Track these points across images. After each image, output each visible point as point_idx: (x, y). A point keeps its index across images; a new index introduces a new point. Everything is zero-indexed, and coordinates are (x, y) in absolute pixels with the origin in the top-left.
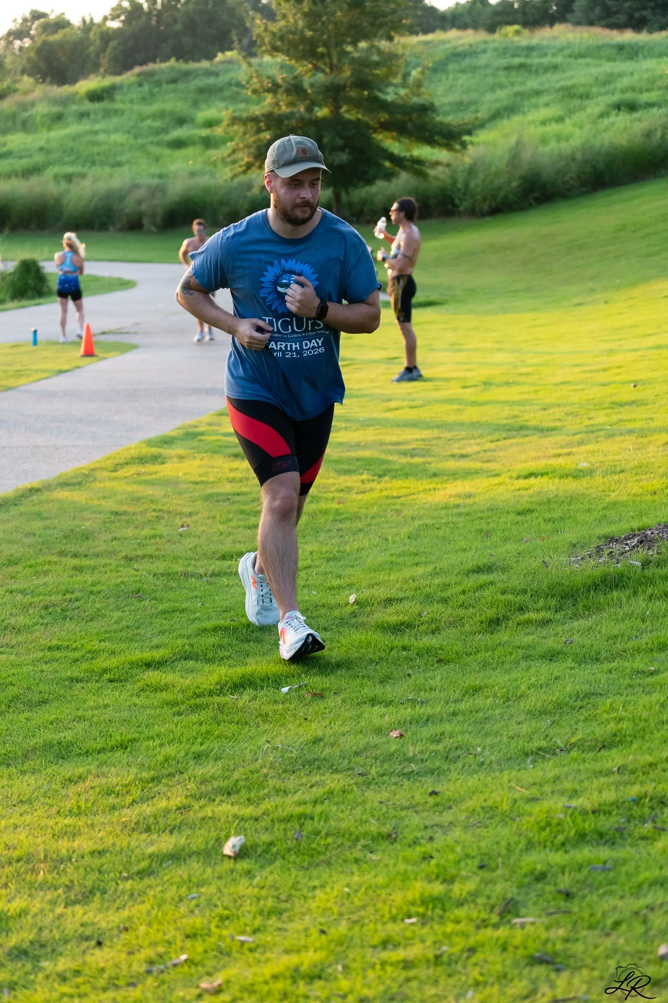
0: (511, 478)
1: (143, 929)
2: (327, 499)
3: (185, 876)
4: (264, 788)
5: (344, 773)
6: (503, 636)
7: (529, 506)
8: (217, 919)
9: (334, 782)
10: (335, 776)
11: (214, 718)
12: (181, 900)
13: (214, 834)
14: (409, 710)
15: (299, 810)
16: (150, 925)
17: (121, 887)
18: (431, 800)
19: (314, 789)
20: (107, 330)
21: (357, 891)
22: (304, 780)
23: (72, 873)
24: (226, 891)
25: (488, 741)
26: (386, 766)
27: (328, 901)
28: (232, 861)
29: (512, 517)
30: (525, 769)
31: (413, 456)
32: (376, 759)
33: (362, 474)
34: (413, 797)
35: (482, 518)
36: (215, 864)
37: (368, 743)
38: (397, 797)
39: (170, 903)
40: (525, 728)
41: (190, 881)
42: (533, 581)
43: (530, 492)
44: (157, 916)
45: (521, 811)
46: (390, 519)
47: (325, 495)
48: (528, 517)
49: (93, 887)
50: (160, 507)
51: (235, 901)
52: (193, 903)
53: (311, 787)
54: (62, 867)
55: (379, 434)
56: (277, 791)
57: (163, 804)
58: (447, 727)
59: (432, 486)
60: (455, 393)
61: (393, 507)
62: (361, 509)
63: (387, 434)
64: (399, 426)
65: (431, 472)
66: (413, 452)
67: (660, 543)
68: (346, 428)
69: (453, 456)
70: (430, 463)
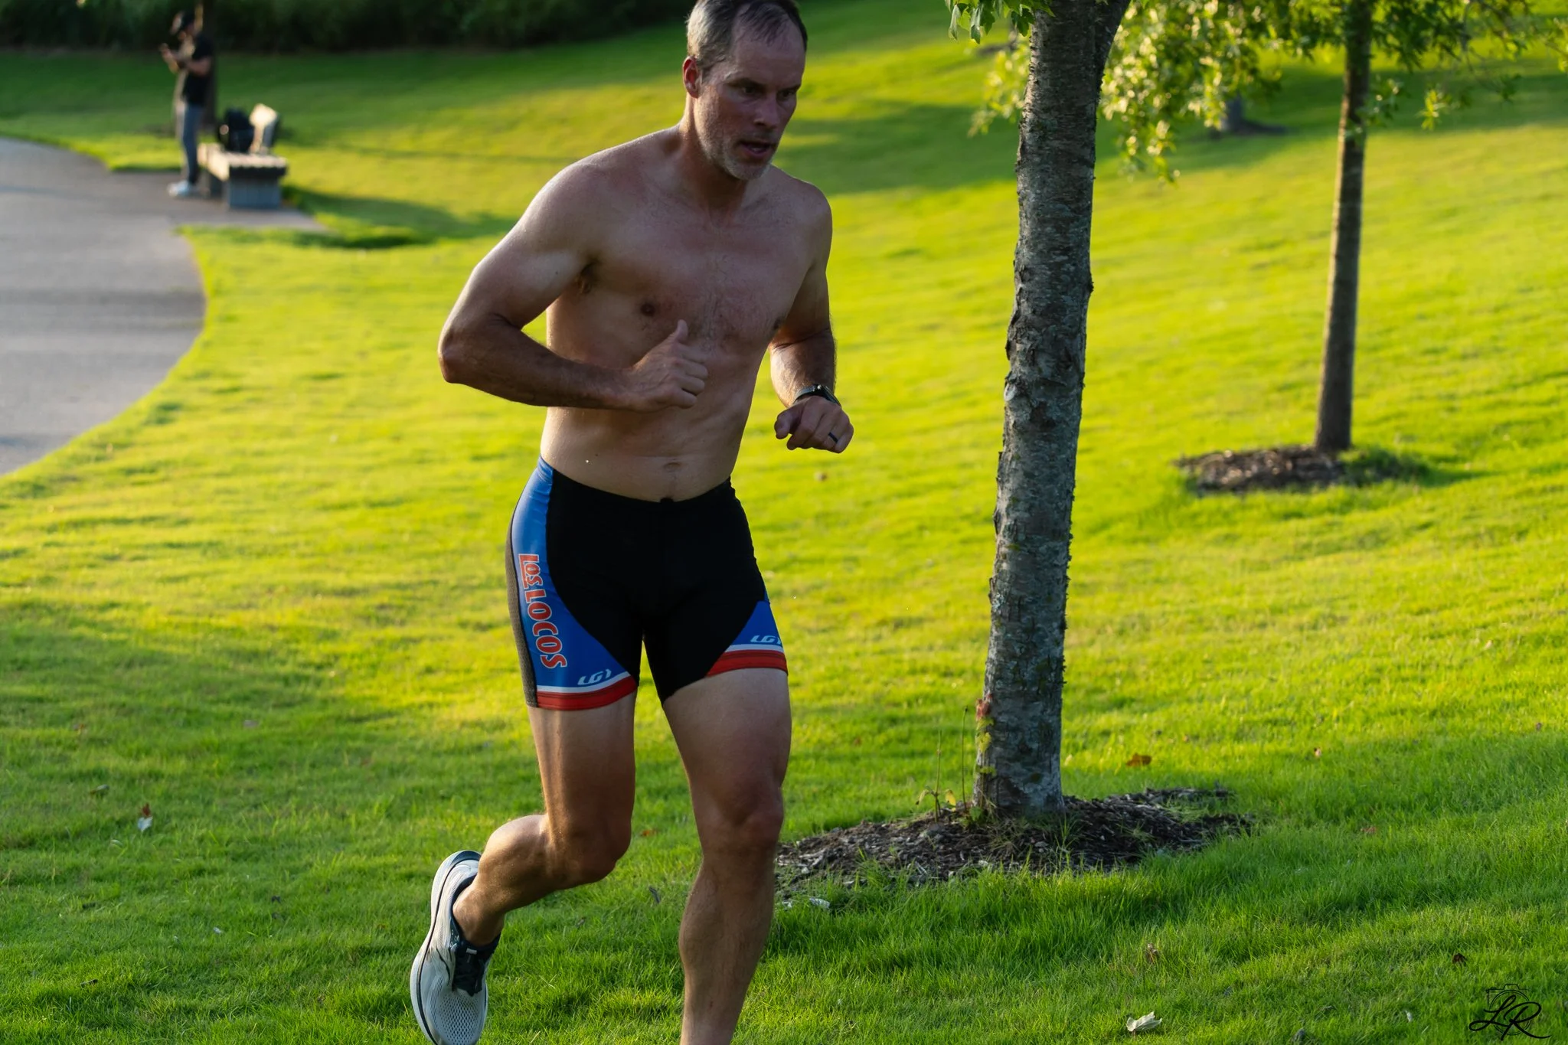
2: (218, 718)
31: (385, 622)
33: (283, 663)
35: (526, 779)
42: (631, 925)
46: (348, 771)
47: (214, 709)
55: (310, 569)
59: (425, 697)
60: (457, 476)
61: (350, 744)
62: (289, 743)
63: (328, 567)
64: (349, 550)
65: (422, 663)
66: (382, 613)
67: (865, 864)
68: (241, 551)
69: (463, 625)
70: (416, 641)
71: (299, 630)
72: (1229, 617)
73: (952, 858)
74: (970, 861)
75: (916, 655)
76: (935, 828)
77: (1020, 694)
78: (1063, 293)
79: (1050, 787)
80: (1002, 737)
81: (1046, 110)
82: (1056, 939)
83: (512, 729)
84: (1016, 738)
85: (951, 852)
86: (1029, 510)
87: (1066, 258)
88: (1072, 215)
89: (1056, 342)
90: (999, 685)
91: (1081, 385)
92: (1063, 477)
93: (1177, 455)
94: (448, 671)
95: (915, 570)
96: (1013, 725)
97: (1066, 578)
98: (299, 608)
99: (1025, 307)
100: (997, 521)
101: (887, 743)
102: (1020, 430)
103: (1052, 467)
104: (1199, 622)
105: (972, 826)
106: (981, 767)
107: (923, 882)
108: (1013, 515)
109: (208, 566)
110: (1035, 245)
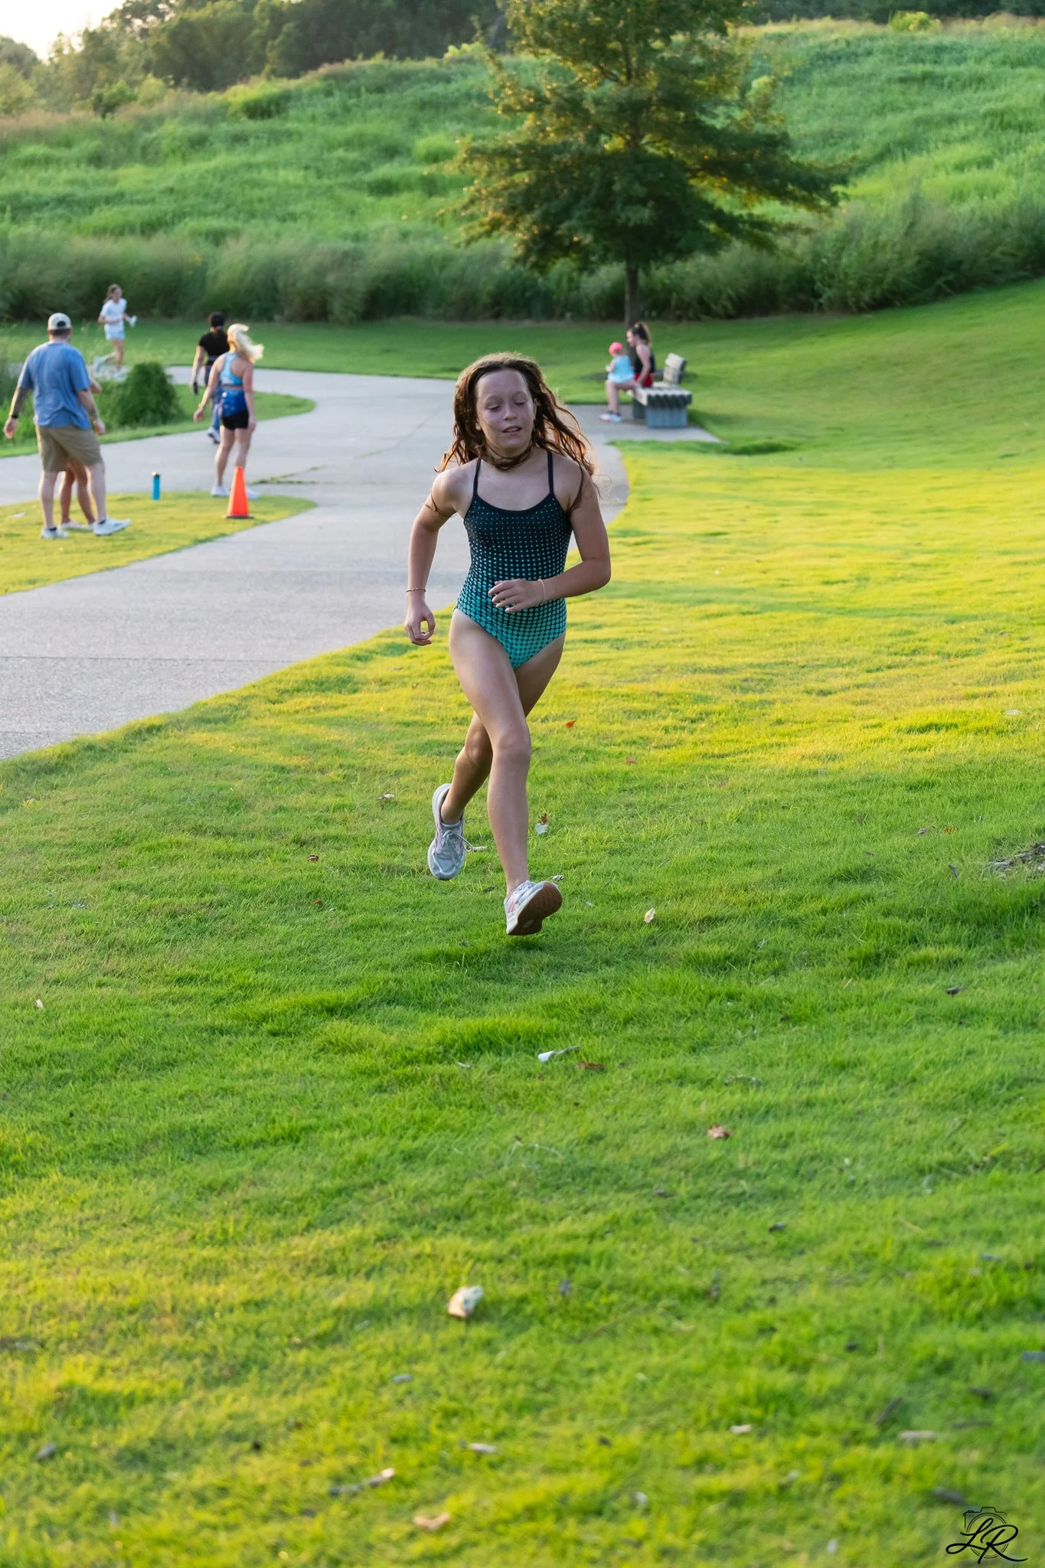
0: (899, 730)
1: (324, 1427)
2: (609, 755)
3: (390, 1347)
4: (512, 1211)
5: (637, 1192)
6: (885, 983)
7: (927, 776)
8: (439, 1415)
9: (621, 1206)
10: (622, 1196)
11: (435, 1098)
12: (383, 1383)
13: (434, 1281)
14: (738, 1096)
15: (567, 1248)
16: (335, 1420)
17: (290, 1359)
18: (773, 1240)
19: (590, 1215)
20: (267, 478)
21: (656, 1379)
22: (574, 1201)
23: (213, 1336)
24: (452, 1371)
25: (862, 1148)
26: (702, 1182)
27: (612, 1392)
28: (463, 1325)
29: (900, 793)
30: (919, 1195)
31: (746, 690)
32: (687, 1171)
33: (664, 718)
34: (744, 1233)
35: (852, 794)
36: (436, 1328)
37: (674, 1146)
38: (720, 1232)
39: (367, 1389)
40: (920, 1131)
41: (397, 1354)
42: (932, 896)
43: (930, 754)
44: (346, 1407)
45: (914, 1262)
46: (709, 791)
47: (607, 749)
48: (926, 795)
49: (247, 1358)
50: (351, 761)
51: (467, 1387)
52: (403, 1388)
53: (586, 1212)
54: (199, 1324)
55: (692, 655)
56: (532, 1217)
57: (355, 1231)
58: (798, 1125)
59: (774, 740)
60: (811, 593)
61: (713, 772)
62: (663, 773)
63: (706, 654)
64: (723, 642)
65: (774, 717)
66: (745, 684)
68: (640, 644)
69: (809, 692)
70: (772, 703)
71: (679, 696)
94: (794, 723)
98: (680, 681)
109: (614, 654)
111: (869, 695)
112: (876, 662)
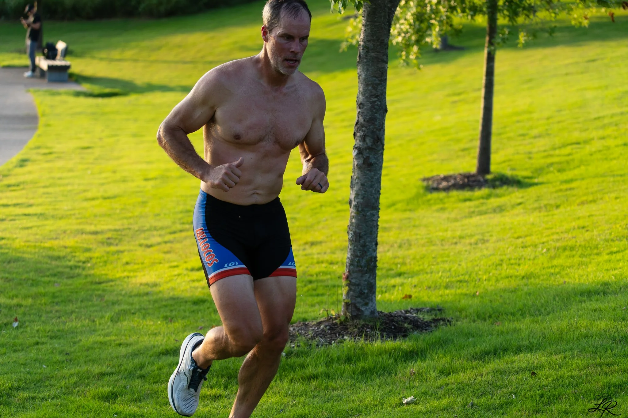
0: (187, 269)
2: (44, 283)
29: (189, 306)
31: (110, 244)
33: (70, 261)
35: (166, 306)
46: (96, 303)
47: (43, 279)
55: (80, 224)
59: (126, 274)
60: (138, 187)
61: (97, 293)
62: (72, 292)
63: (87, 223)
64: (95, 216)
65: (124, 260)
66: (109, 241)
67: (299, 338)
68: (53, 217)
69: (141, 245)
70: (122, 252)
71: (76, 248)
72: (442, 240)
73: (333, 336)
74: (341, 337)
75: (319, 256)
76: (327, 324)
77: (359, 271)
78: (376, 113)
79: (372, 307)
80: (353, 288)
81: (369, 41)
82: (375, 367)
83: (160, 286)
84: (358, 288)
85: (333, 333)
86: (363, 199)
87: (377, 99)
88: (378, 82)
89: (373, 132)
90: (352, 267)
91: (383, 149)
92: (376, 185)
93: (422, 176)
94: (135, 264)
95: (319, 223)
96: (357, 283)
97: (378, 225)
98: (76, 239)
99: (361, 120)
100: (350, 203)
101: (308, 290)
102: (359, 167)
103: (372, 182)
104: (431, 242)
105: (341, 323)
106: (345, 300)
107: (322, 345)
108: (357, 200)
109: (39, 223)
110: (365, 94)
111: (171, 248)
112: (174, 228)
